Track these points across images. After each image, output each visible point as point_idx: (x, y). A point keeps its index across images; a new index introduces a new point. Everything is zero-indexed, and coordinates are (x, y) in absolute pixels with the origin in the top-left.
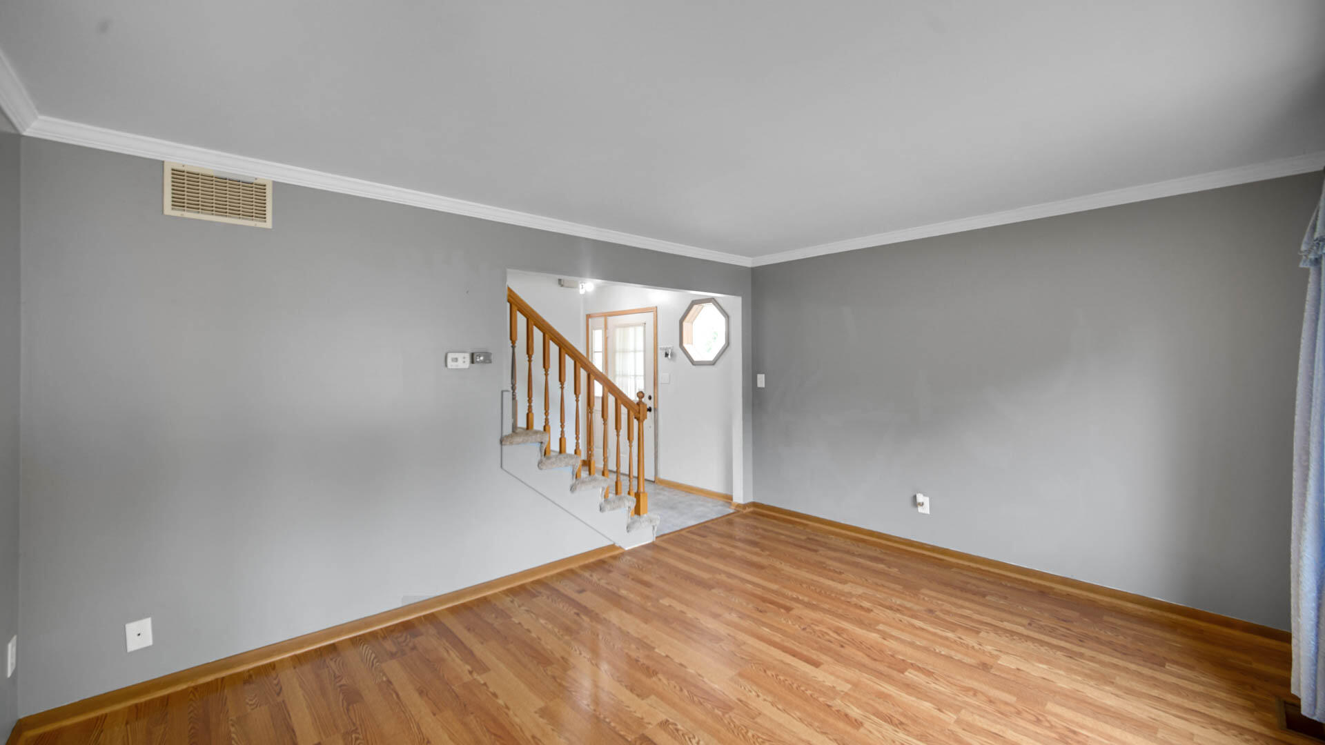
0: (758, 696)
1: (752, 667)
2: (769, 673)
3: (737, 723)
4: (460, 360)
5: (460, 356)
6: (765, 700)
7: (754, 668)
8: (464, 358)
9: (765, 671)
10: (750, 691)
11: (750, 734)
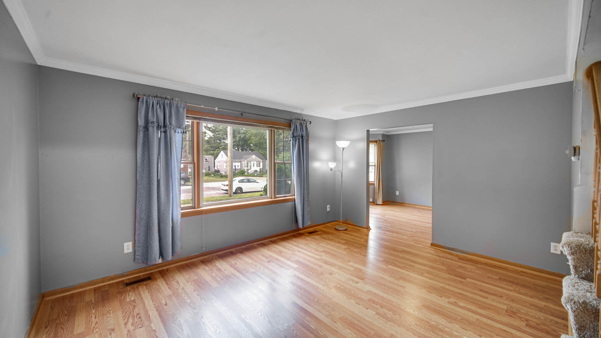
0: (323, 291)
1: (324, 302)
2: (317, 299)
3: (332, 283)
6: (321, 289)
7: (323, 302)
9: (318, 300)
10: (326, 292)
11: (328, 280)
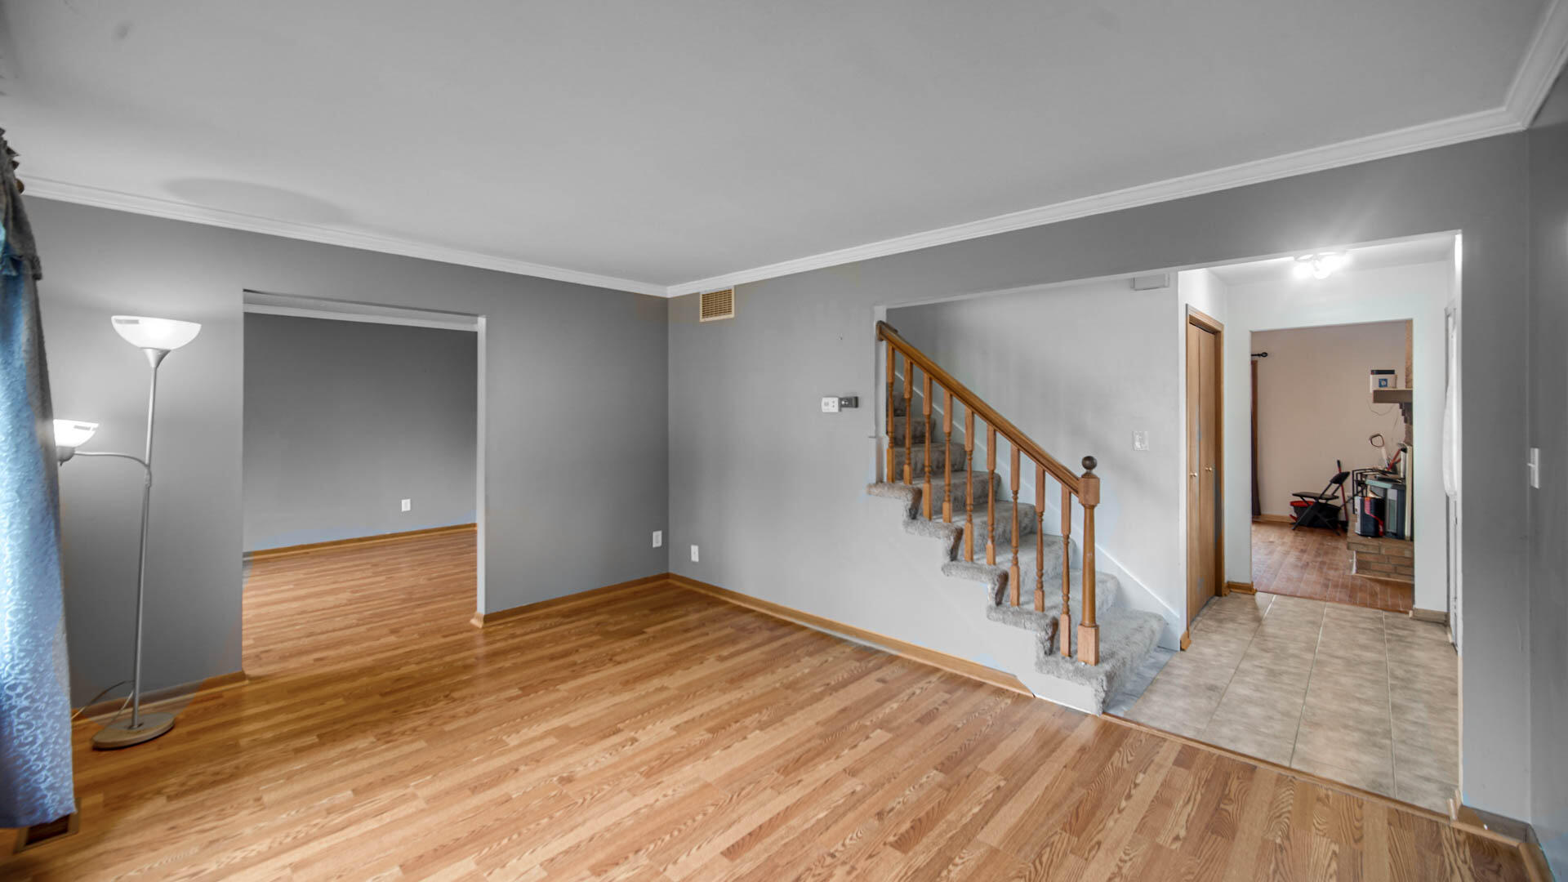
4: (831, 404)
5: (830, 400)
8: (834, 402)
